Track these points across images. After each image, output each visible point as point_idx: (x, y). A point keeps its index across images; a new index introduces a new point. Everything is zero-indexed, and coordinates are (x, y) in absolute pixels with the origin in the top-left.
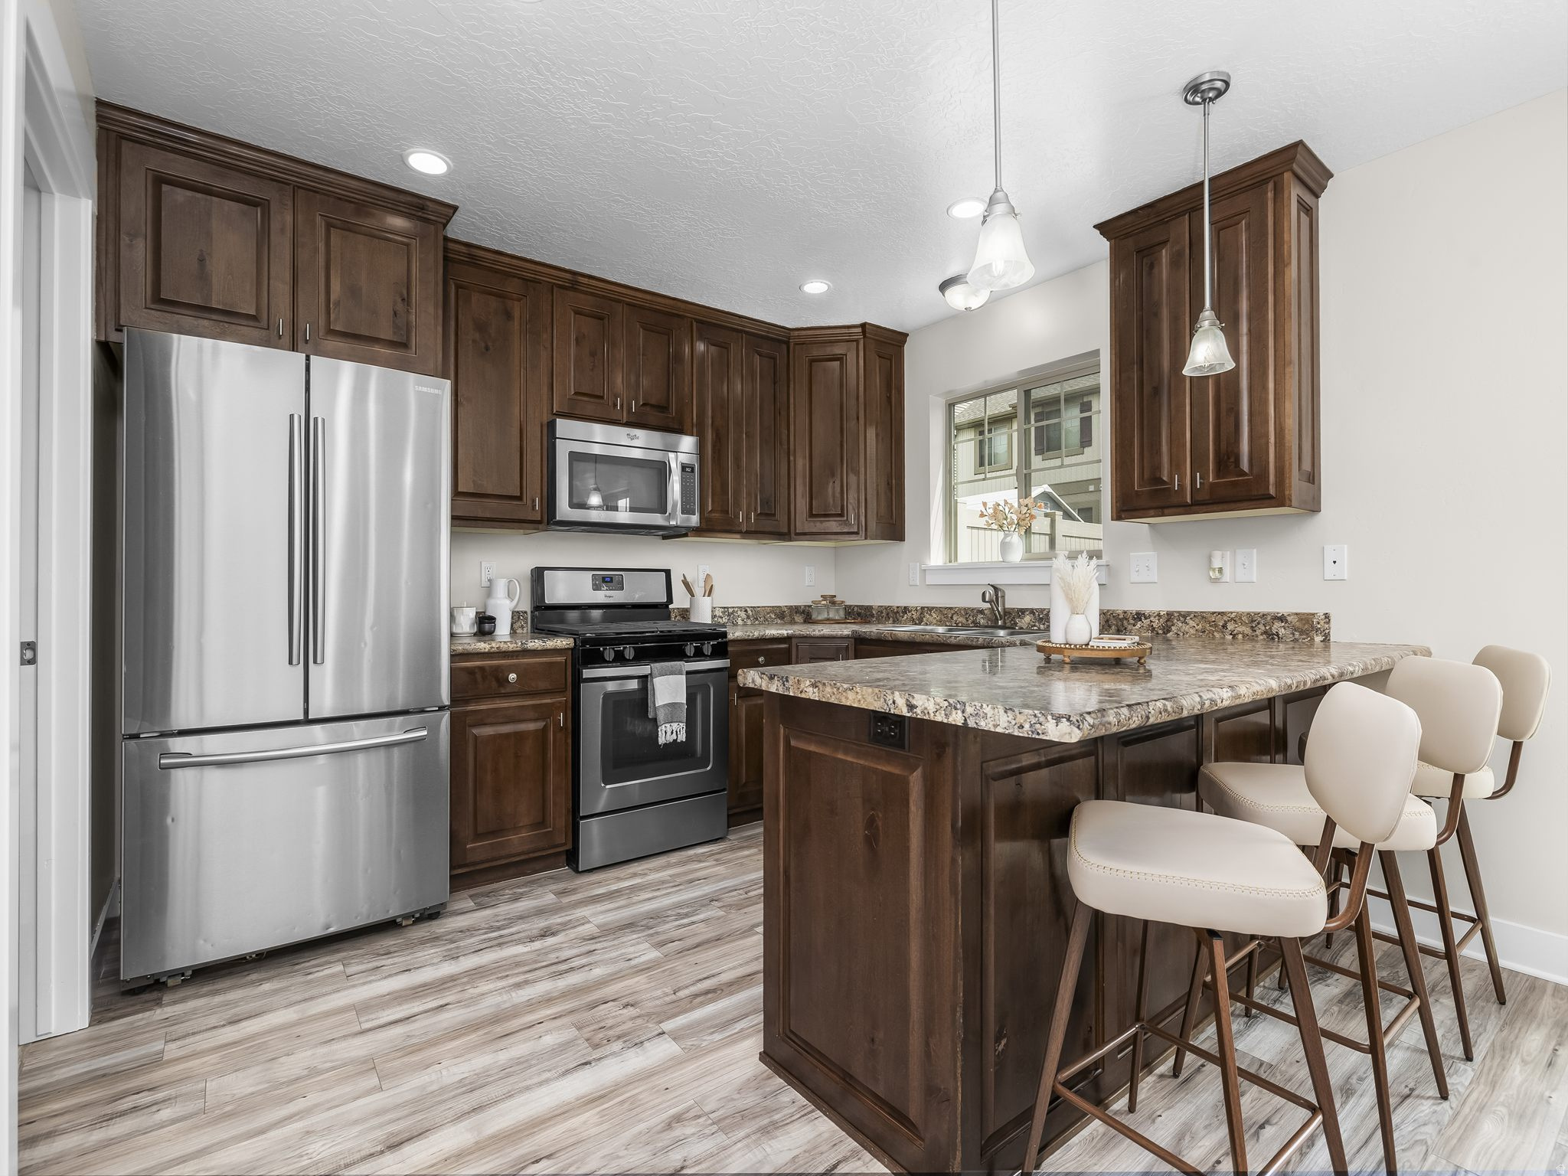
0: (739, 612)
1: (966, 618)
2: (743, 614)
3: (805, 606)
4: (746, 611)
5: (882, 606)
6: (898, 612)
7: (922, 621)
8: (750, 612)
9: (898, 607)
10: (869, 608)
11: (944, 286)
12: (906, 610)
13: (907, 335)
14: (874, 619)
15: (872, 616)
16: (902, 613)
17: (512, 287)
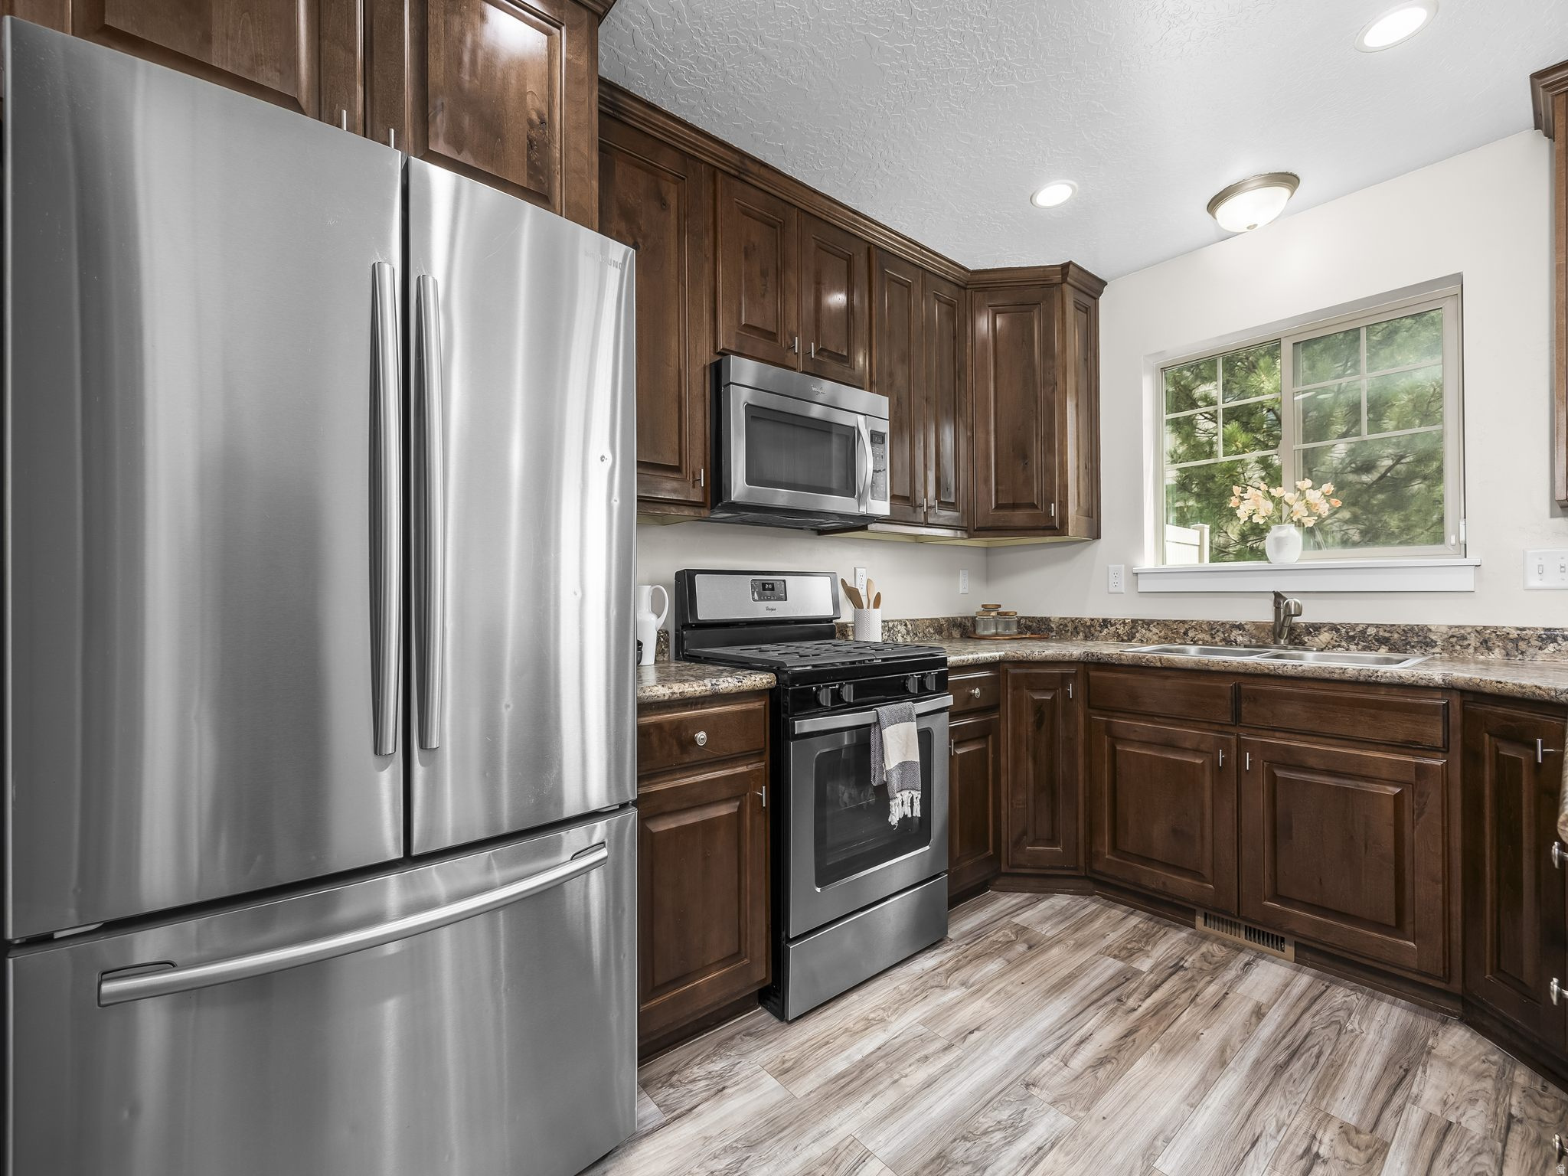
0: (899, 627)
1: (1212, 634)
2: (902, 629)
3: (961, 618)
4: (906, 625)
5: (1065, 619)
6: (1092, 626)
7: (1133, 638)
8: (909, 626)
9: (1092, 620)
10: (1045, 621)
11: (1214, 204)
12: (1106, 623)
13: (1104, 283)
14: (1054, 634)
15: (1051, 630)
16: (1101, 626)
17: (667, 161)
